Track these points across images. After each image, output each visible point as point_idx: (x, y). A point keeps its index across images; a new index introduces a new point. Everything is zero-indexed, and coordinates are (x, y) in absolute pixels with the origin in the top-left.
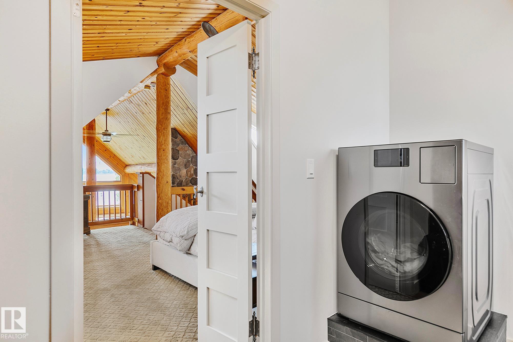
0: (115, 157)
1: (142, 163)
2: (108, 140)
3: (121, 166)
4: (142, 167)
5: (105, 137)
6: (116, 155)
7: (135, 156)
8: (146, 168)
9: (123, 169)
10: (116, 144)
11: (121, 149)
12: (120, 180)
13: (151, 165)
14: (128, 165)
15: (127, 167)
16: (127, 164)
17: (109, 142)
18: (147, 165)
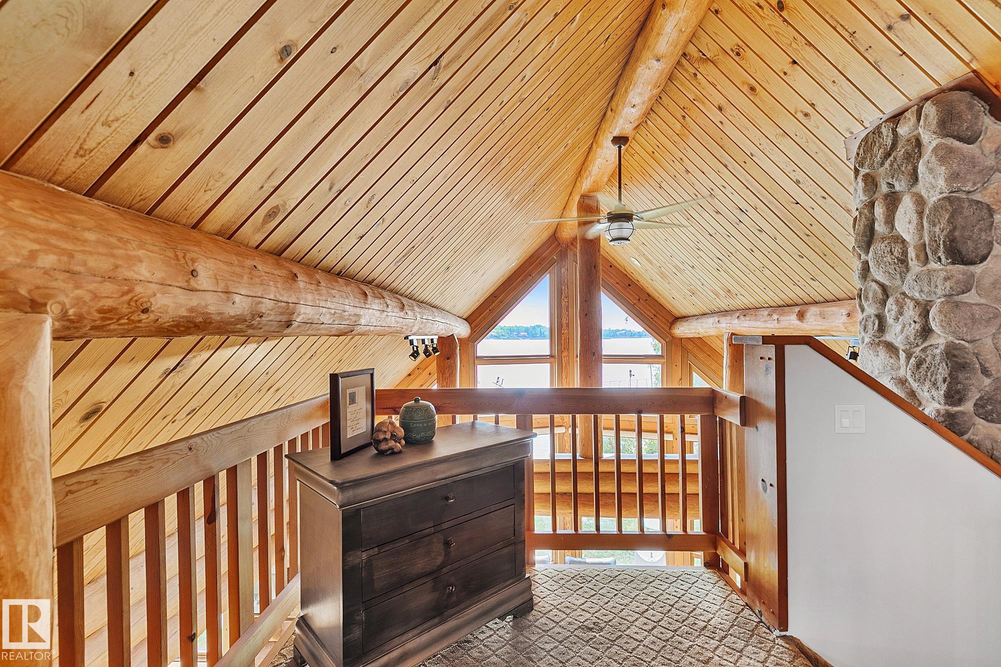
0: (649, 299)
1: (722, 309)
2: (625, 233)
3: (663, 320)
4: (723, 319)
5: (615, 225)
6: (651, 294)
7: (701, 290)
8: (736, 321)
9: (667, 329)
10: (651, 263)
11: (663, 275)
12: (660, 354)
13: (752, 312)
14: (680, 316)
15: (678, 323)
16: (678, 315)
17: (627, 239)
18: (738, 315)
